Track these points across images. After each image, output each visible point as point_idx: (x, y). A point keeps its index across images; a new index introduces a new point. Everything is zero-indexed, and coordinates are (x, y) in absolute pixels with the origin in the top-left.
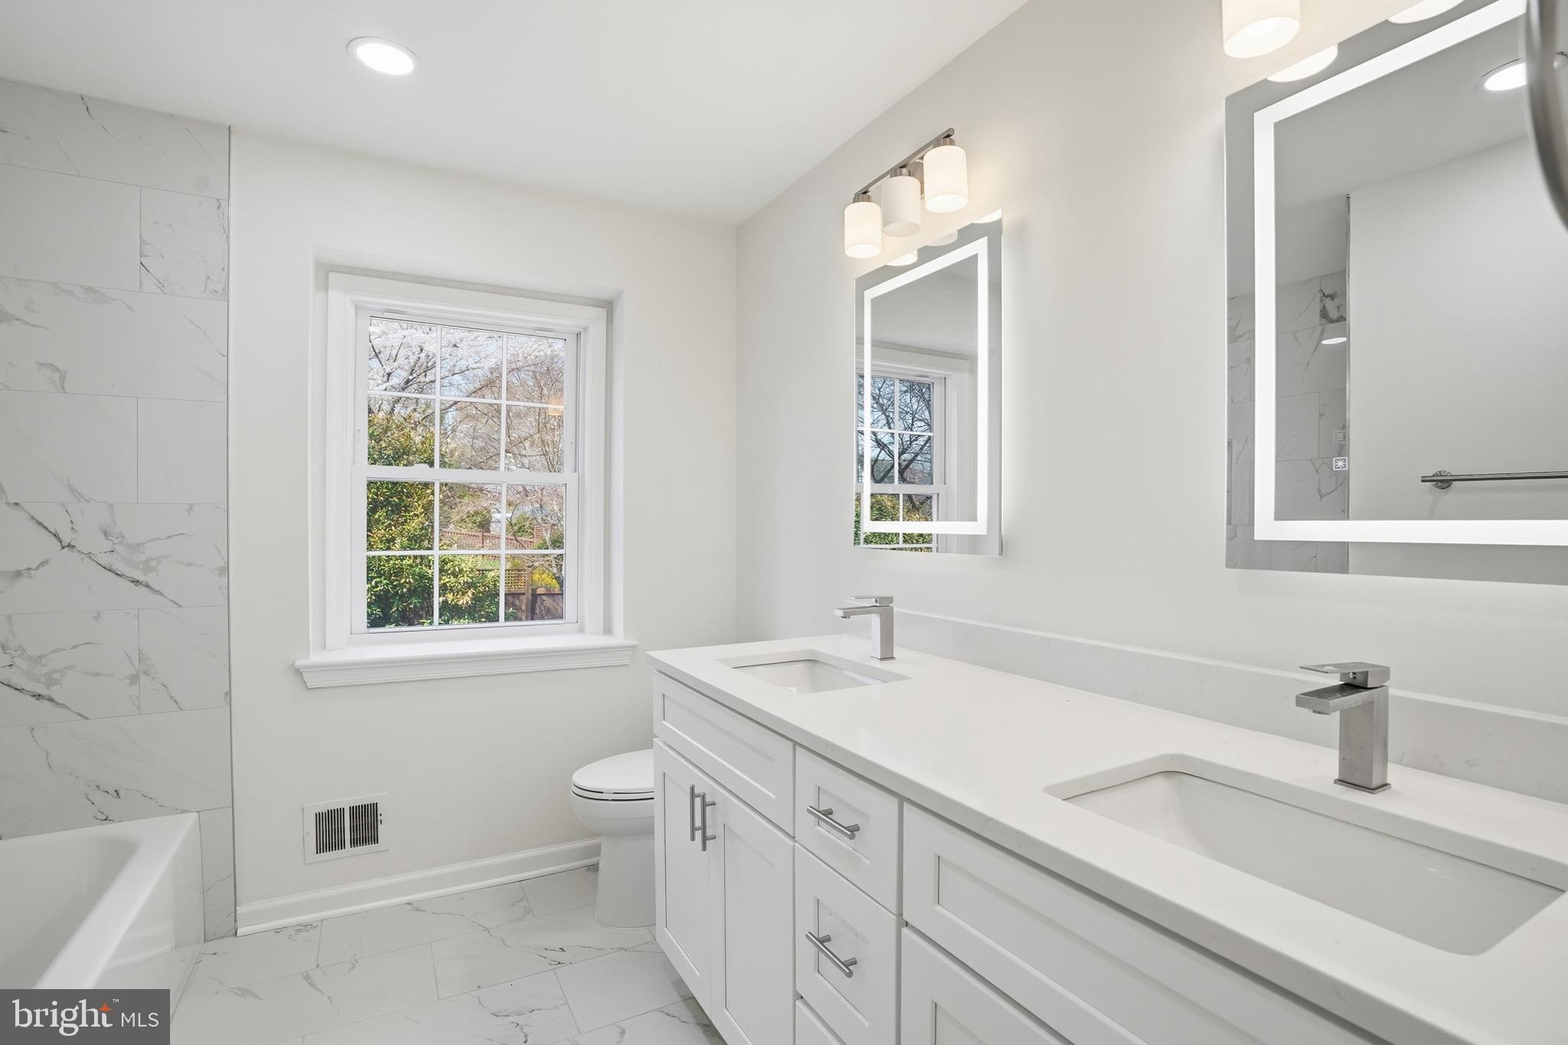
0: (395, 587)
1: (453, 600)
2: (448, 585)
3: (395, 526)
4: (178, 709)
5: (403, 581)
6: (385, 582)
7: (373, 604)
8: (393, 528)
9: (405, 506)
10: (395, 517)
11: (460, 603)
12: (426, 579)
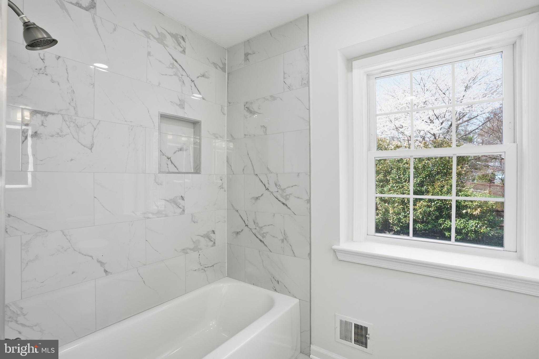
0: (444, 204)
1: (470, 212)
2: (468, 205)
3: (444, 181)
4: (294, 256)
5: (447, 203)
6: (440, 202)
7: (435, 210)
8: (443, 182)
9: (449, 173)
10: (445, 177)
11: (474, 213)
12: (458, 202)
